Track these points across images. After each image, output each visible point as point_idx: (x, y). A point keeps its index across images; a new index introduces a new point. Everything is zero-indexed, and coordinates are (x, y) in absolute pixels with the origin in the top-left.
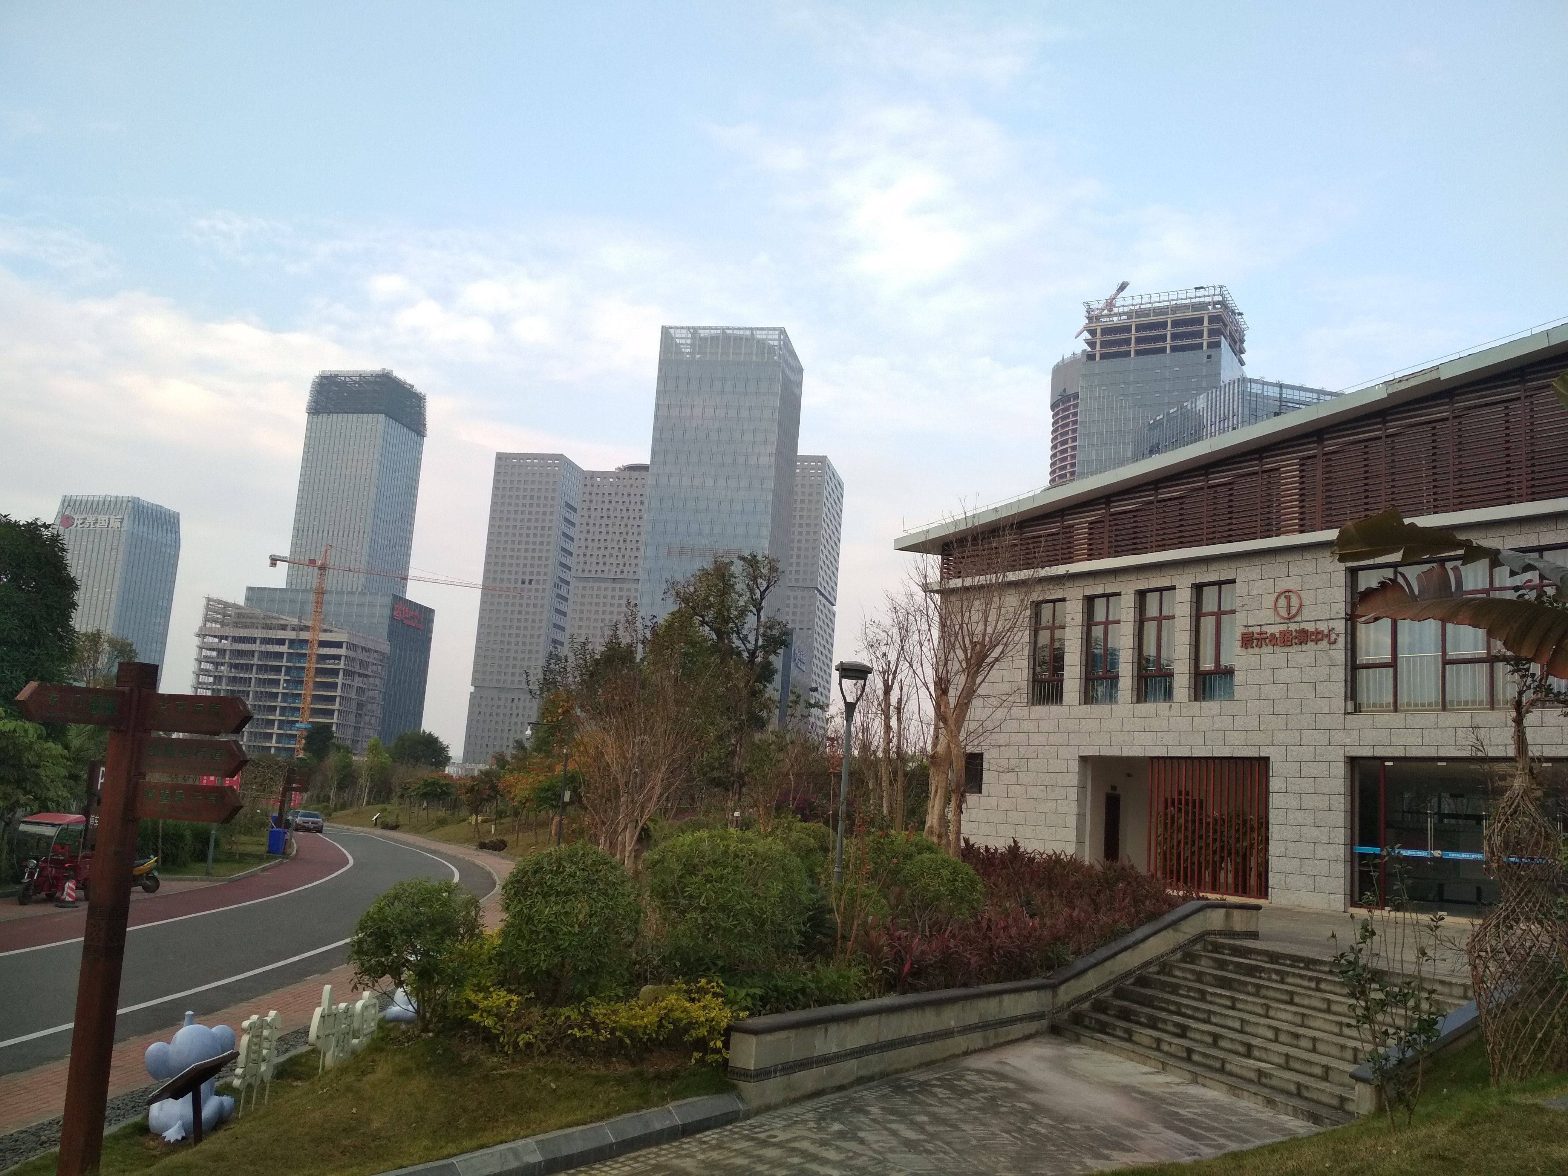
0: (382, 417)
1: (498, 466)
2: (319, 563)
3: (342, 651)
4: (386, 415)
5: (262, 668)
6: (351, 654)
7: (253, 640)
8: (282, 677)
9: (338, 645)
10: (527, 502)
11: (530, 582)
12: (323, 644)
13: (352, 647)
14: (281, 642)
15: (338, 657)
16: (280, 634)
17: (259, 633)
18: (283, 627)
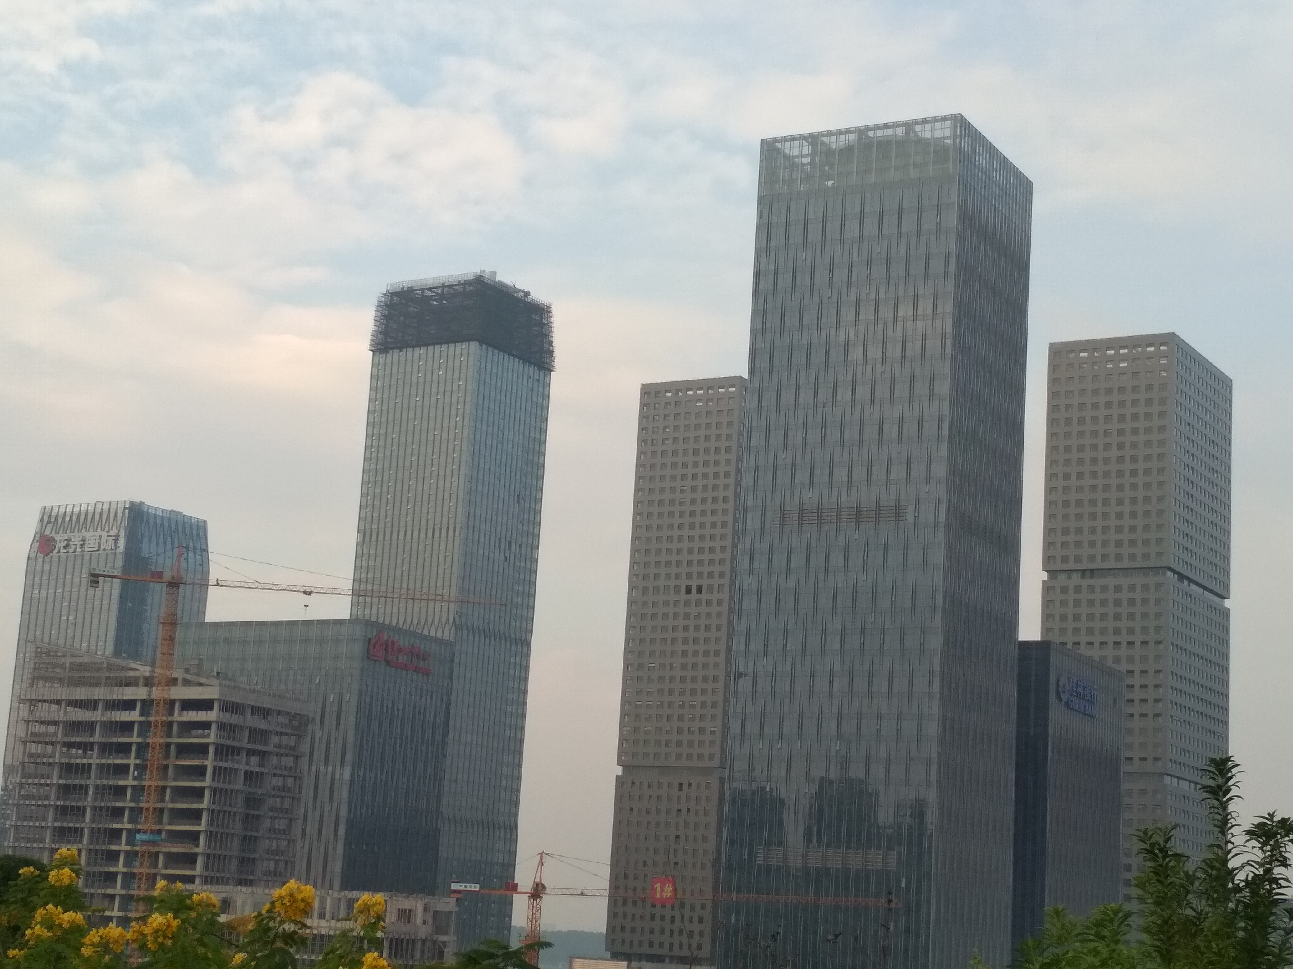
0: (474, 346)
1: (644, 405)
2: (167, 576)
3: (212, 715)
4: (481, 342)
5: (106, 748)
6: (229, 718)
7: (92, 705)
8: (132, 761)
9: (206, 705)
10: (690, 459)
11: (699, 590)
12: (188, 705)
13: (229, 707)
14: (129, 705)
15: (206, 725)
16: (129, 693)
17: (99, 693)
18: (131, 683)
